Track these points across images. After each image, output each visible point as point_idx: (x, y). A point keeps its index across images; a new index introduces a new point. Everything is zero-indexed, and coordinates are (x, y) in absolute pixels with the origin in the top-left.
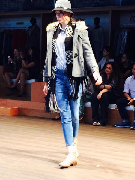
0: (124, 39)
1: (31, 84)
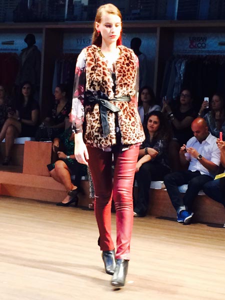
0: (180, 75)
1: (24, 144)
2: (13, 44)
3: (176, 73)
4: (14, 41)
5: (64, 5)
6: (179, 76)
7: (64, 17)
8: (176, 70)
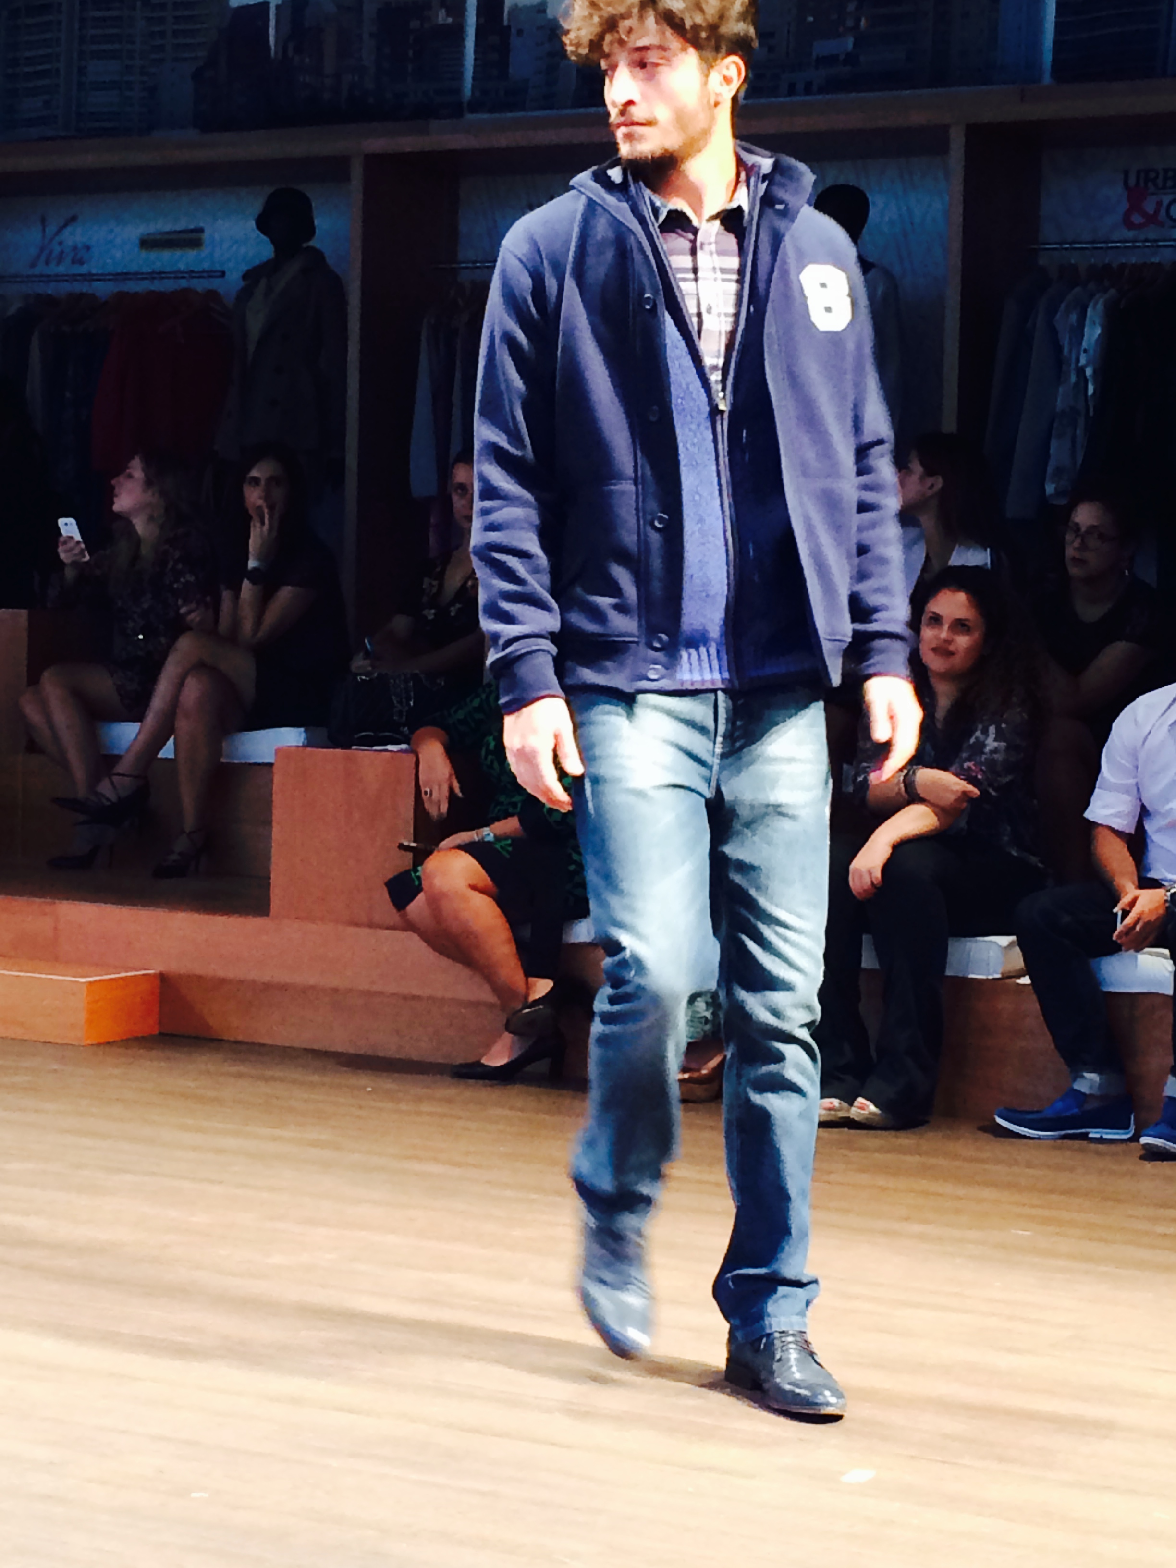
1: (271, 765)
2: (196, 243)
3: (1059, 363)
4: (201, 230)
5: (458, 30)
6: (1073, 378)
7: (458, 91)
8: (1059, 349)
